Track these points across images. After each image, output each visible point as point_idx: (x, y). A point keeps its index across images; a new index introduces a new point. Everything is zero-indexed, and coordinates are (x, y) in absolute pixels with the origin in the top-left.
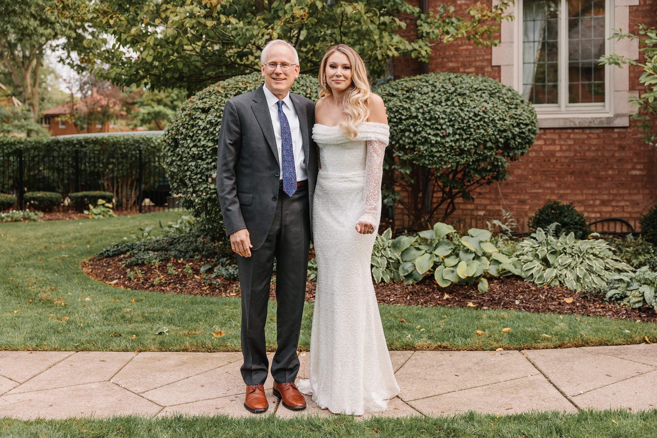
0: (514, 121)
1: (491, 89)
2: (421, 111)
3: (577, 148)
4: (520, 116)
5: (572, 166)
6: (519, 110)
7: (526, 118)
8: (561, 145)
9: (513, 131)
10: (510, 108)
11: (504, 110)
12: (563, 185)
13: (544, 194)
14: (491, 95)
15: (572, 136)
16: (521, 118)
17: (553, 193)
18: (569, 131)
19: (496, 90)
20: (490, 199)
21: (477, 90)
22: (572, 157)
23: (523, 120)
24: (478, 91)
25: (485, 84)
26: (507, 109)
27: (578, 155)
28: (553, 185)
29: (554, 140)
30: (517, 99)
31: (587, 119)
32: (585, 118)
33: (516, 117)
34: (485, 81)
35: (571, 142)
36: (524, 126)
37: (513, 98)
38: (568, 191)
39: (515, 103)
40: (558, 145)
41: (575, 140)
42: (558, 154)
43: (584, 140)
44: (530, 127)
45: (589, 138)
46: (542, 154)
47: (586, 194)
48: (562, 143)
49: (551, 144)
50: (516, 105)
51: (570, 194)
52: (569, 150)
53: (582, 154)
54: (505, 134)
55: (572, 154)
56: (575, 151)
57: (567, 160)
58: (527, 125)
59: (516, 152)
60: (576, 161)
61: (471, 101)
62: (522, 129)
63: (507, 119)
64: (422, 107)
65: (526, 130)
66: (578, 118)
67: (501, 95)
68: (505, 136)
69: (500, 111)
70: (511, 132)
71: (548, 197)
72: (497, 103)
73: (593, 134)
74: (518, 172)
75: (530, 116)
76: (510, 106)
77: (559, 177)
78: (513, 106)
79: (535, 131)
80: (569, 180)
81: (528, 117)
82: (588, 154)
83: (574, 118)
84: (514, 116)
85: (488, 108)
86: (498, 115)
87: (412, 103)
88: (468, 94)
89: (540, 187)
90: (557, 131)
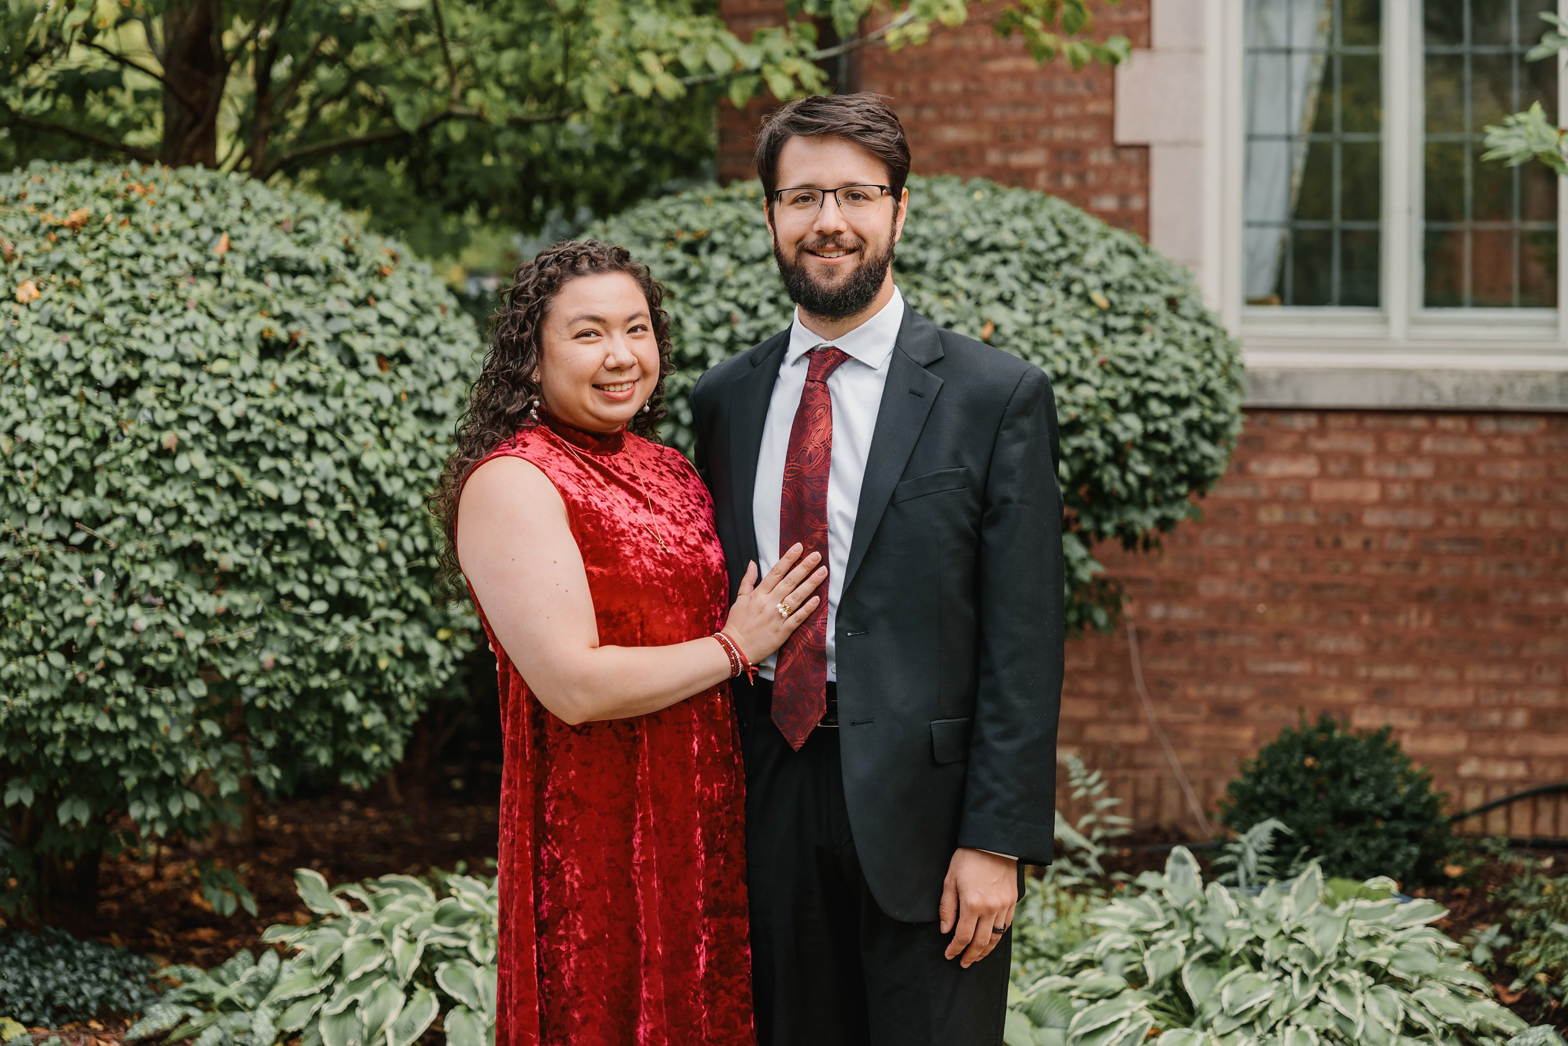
0: (1120, 384)
1: (1040, 246)
2: (722, 334)
3: (1447, 493)
4: (1150, 363)
5: (1425, 568)
6: (1146, 338)
7: (1177, 372)
8: (1383, 481)
9: (1116, 428)
10: (1107, 330)
11: (1079, 339)
12: (1387, 647)
13: (1314, 682)
14: (1035, 273)
15: (1428, 444)
16: (1156, 372)
17: (1348, 678)
18: (1418, 423)
19: (1062, 253)
20: (1099, 696)
21: (975, 247)
22: (1429, 530)
23: (1164, 383)
24: (981, 252)
25: (1021, 223)
26: (1097, 333)
27: (1451, 521)
28: (1352, 644)
29: (1357, 460)
30: (1148, 290)
31: (1486, 374)
32: (1477, 374)
33: (1130, 368)
34: (1027, 211)
35: (1422, 469)
36: (1166, 410)
37: (1132, 288)
38: (1408, 672)
39: (1131, 309)
40: (1371, 478)
41: (1439, 460)
42: (1372, 519)
43: (1472, 462)
44: (1193, 413)
45: (1493, 454)
46: (1309, 517)
47: (1478, 684)
48: (1390, 470)
49: (1345, 477)
50: (1140, 315)
51: (1416, 682)
52: (1414, 502)
53: (1466, 520)
54: (1075, 441)
55: (1426, 520)
56: (1440, 505)
57: (1406, 544)
58: (1178, 403)
59: (1133, 515)
60: (1443, 548)
61: (945, 294)
62: (1156, 419)
63: (1087, 374)
64: (727, 319)
65: (1175, 425)
66: (1453, 372)
67: (1075, 272)
68: (1079, 451)
69: (1060, 343)
70: (1104, 433)
71: (1329, 695)
72: (1053, 306)
73: (1509, 437)
74: (1213, 588)
75: (1195, 365)
76: (1112, 321)
77: (1374, 613)
78: (1126, 322)
79: (1225, 425)
80: (1414, 624)
81: (1187, 370)
82: (1489, 520)
83: (1437, 371)
84: (1122, 363)
85: (1008, 330)
86: (1046, 360)
87: (695, 300)
88: (931, 267)
89: (1299, 652)
90: (1370, 422)
